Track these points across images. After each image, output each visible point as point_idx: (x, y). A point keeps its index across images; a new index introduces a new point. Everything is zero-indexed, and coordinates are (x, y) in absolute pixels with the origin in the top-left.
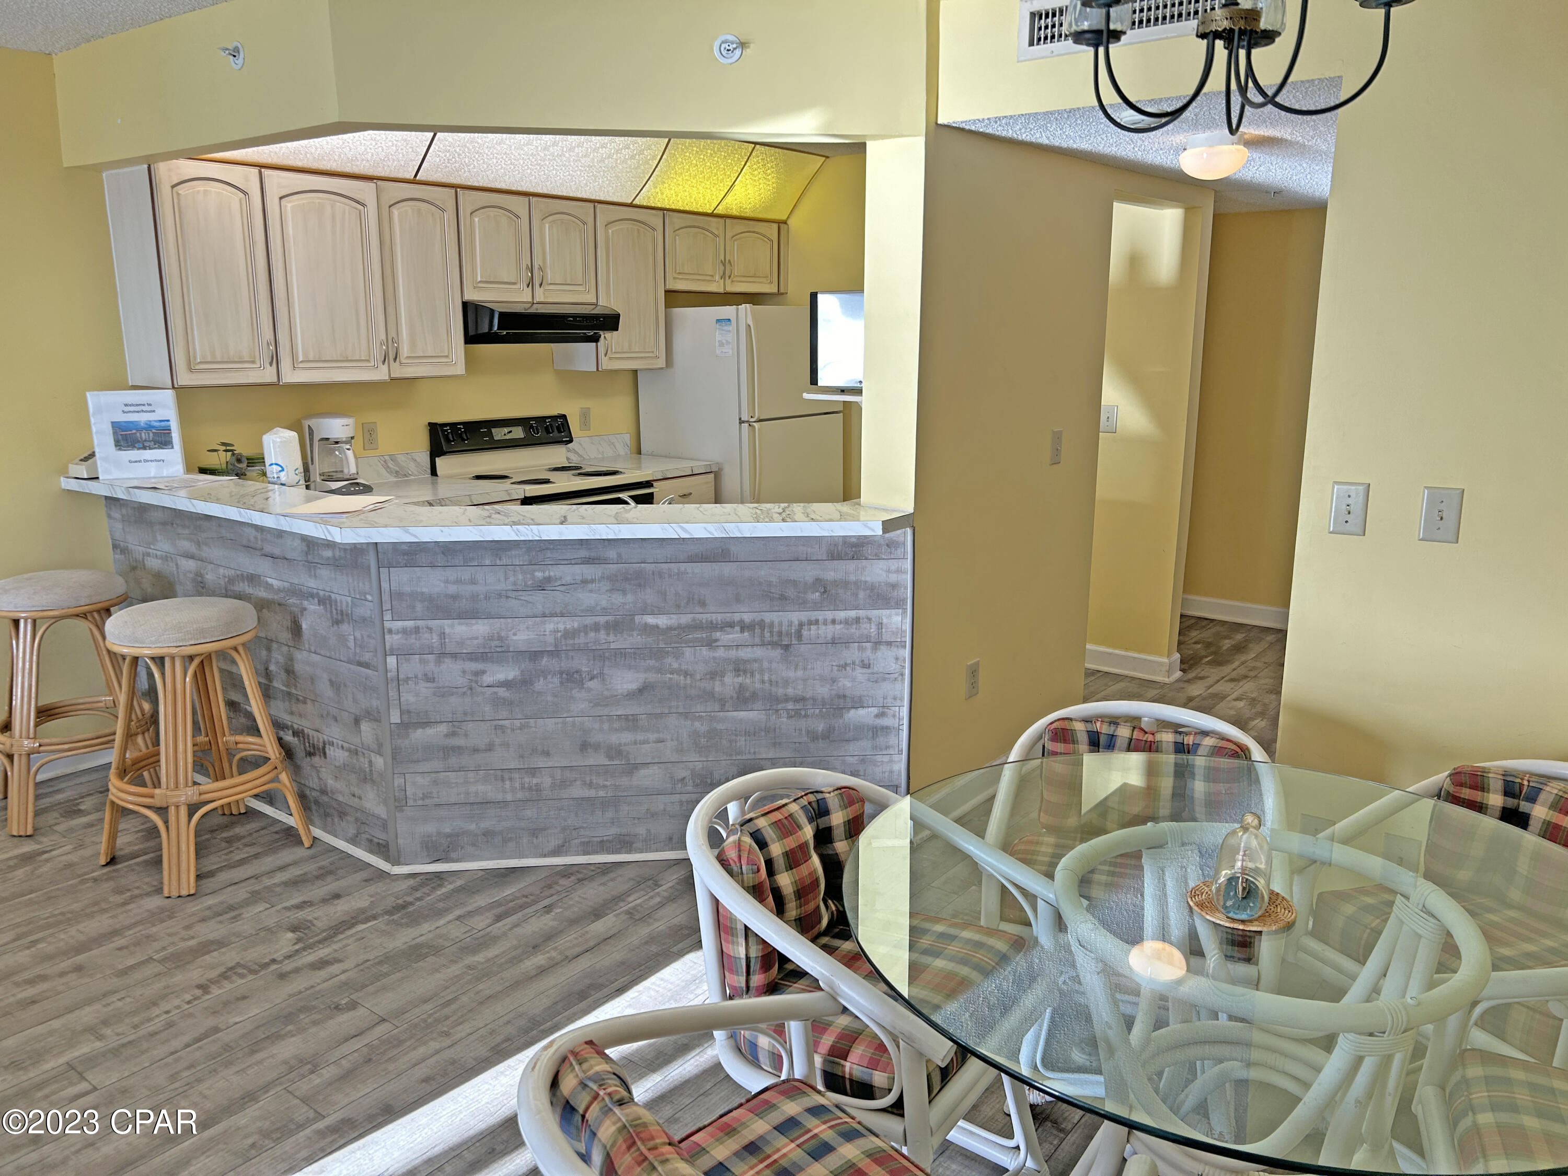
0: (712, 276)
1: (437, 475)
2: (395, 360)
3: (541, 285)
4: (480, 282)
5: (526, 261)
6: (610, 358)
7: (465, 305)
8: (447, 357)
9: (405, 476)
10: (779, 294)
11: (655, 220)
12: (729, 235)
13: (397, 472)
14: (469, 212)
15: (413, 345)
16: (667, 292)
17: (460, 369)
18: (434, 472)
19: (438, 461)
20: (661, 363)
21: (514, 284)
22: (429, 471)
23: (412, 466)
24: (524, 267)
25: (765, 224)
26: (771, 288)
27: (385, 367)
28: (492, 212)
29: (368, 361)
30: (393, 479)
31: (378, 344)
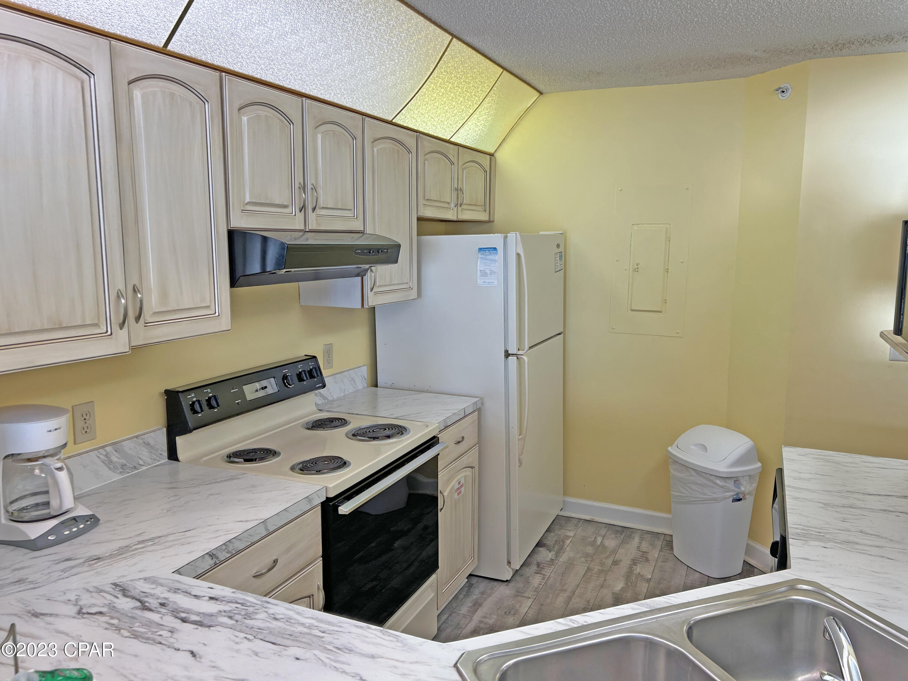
0: (448, 203)
1: (177, 459)
2: (138, 319)
3: (314, 209)
4: (248, 204)
5: (299, 179)
6: (376, 293)
7: (231, 234)
8: (208, 307)
9: (135, 468)
10: (489, 222)
11: (410, 141)
12: (461, 163)
13: (123, 466)
14: (237, 106)
15: (164, 294)
16: (419, 219)
17: (225, 323)
18: (173, 455)
19: (179, 440)
20: (413, 294)
21: (285, 207)
22: (165, 454)
23: (145, 454)
24: (297, 186)
25: (482, 155)
26: (483, 217)
27: (123, 333)
28: (263, 112)
29: (96, 325)
30: (116, 477)
31: (113, 298)
